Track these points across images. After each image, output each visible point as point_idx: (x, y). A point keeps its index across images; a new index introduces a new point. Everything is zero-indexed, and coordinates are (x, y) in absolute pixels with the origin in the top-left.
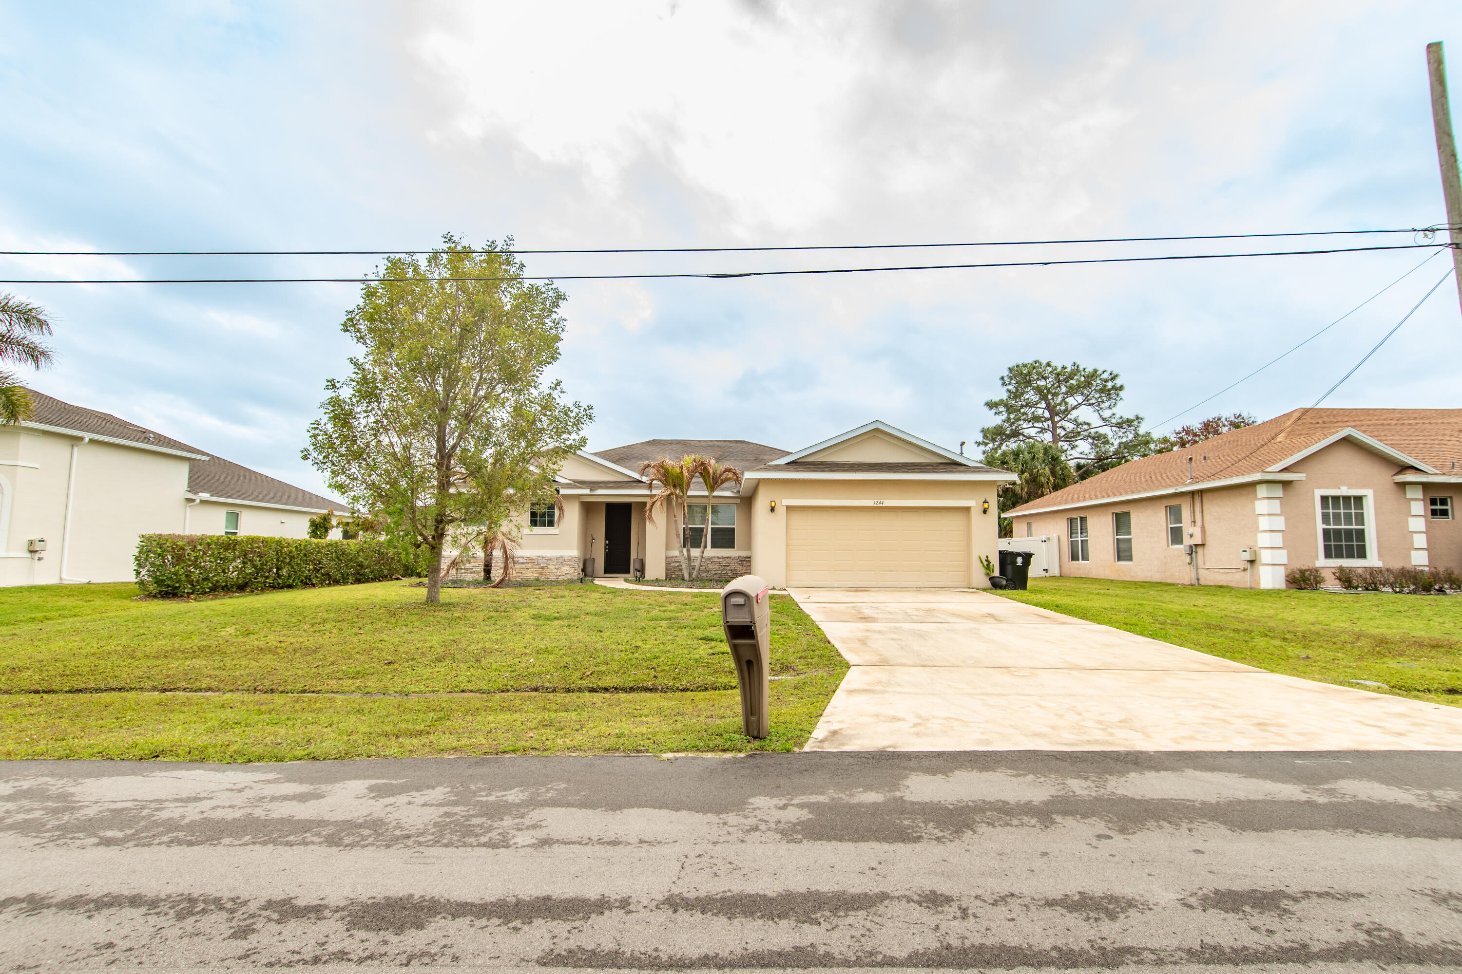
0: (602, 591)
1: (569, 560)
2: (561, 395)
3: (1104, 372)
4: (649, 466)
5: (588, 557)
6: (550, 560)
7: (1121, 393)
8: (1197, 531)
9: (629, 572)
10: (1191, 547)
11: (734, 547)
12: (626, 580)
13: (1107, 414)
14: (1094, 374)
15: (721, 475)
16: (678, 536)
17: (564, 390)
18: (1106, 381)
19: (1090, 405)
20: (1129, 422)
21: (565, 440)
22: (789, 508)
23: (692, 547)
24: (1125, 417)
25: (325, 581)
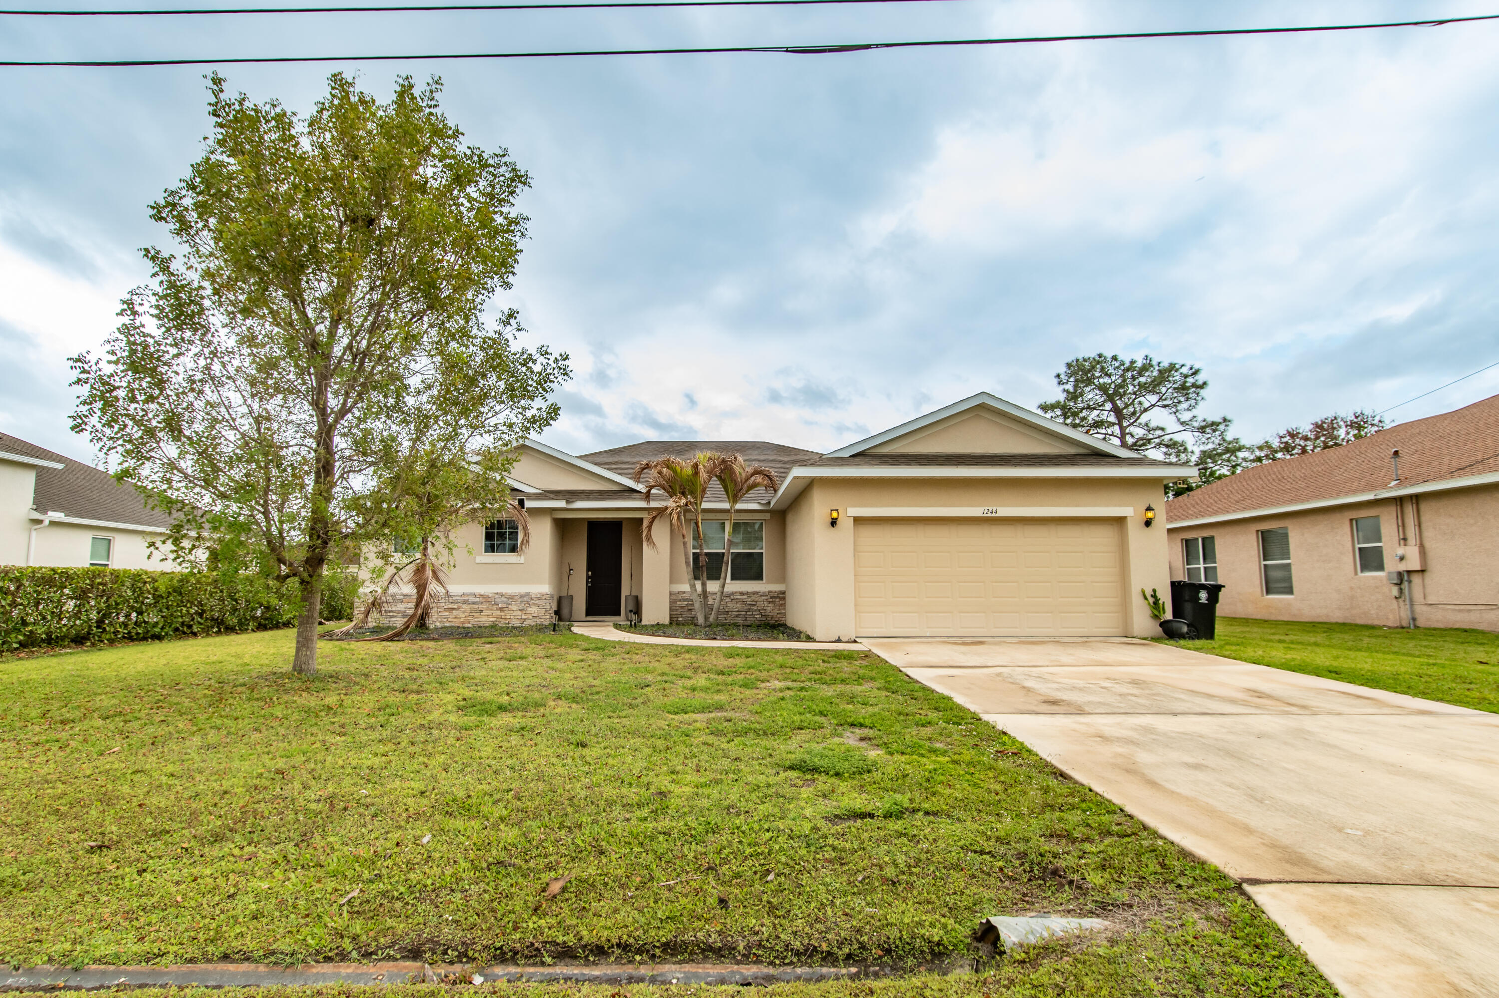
0: (585, 645)
1: (539, 599)
2: (517, 334)
3: (1183, 366)
4: (647, 466)
5: (564, 594)
6: (511, 597)
7: (1203, 392)
8: (1412, 552)
9: (619, 614)
10: (1400, 574)
11: (762, 579)
12: (617, 626)
13: (1186, 416)
14: (1172, 367)
15: (747, 479)
16: (687, 563)
17: (523, 326)
18: (1186, 376)
19: (1165, 406)
20: (1214, 425)
21: (524, 409)
22: (858, 521)
23: (709, 578)
24: (1210, 419)
25: (212, 627)
